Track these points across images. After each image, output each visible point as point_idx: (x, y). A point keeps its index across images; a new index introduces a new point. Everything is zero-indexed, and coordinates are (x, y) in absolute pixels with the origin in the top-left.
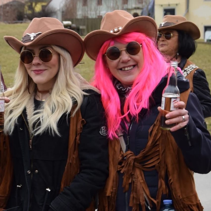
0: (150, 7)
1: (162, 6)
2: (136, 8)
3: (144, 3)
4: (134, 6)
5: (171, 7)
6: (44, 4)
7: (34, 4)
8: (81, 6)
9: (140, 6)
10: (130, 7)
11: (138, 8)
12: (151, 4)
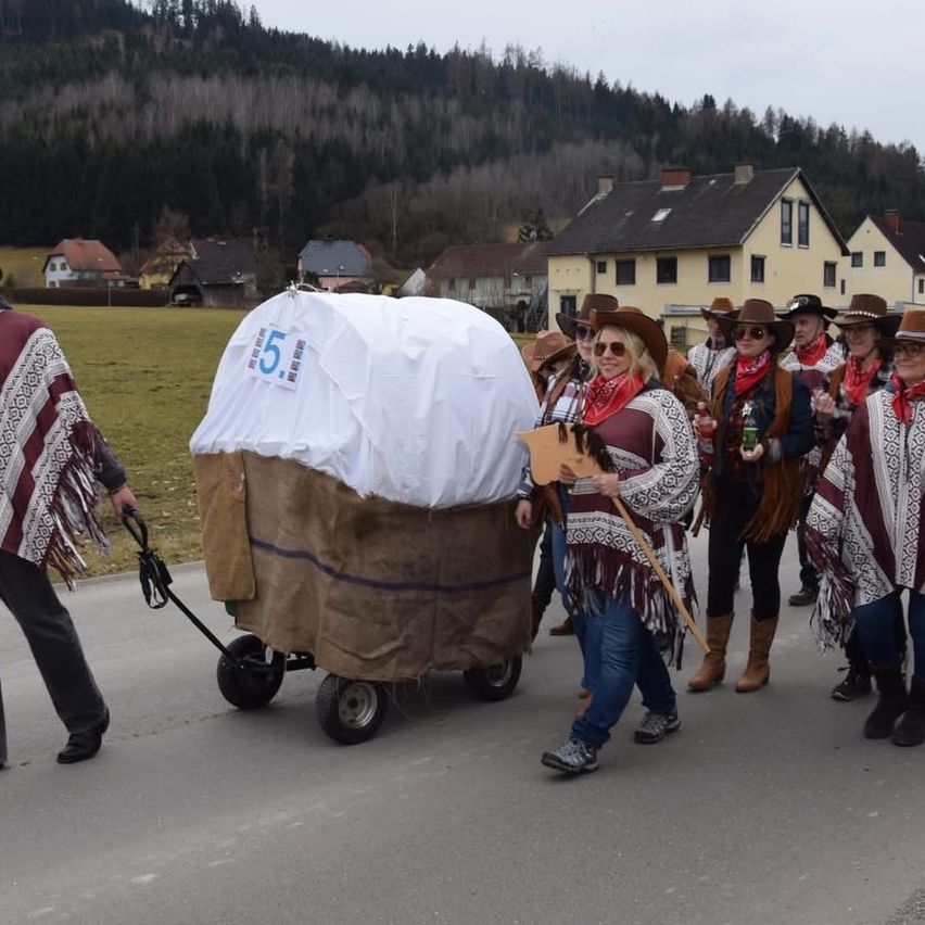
0: (542, 293)
1: (558, 291)
2: (521, 294)
3: (534, 288)
4: (519, 291)
5: (571, 294)
6: (395, 286)
7: (381, 286)
8: (447, 289)
9: (528, 291)
10: (513, 293)
11: (526, 294)
12: (544, 288)
